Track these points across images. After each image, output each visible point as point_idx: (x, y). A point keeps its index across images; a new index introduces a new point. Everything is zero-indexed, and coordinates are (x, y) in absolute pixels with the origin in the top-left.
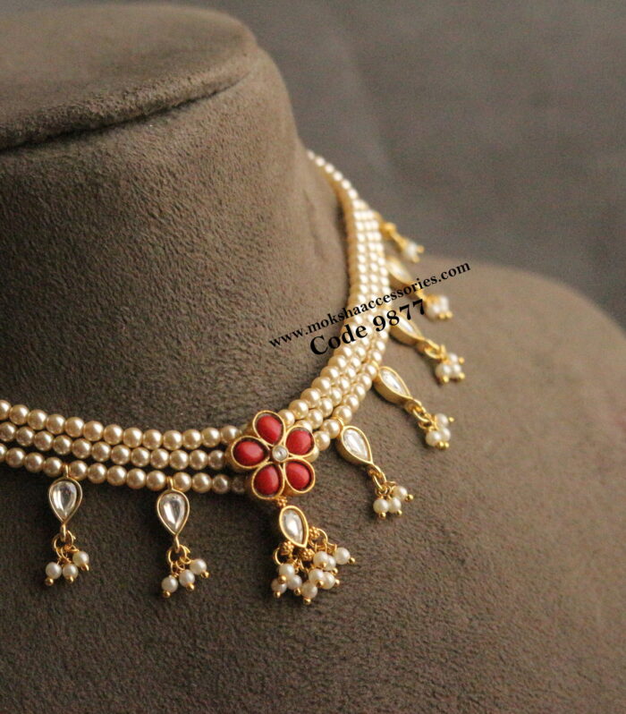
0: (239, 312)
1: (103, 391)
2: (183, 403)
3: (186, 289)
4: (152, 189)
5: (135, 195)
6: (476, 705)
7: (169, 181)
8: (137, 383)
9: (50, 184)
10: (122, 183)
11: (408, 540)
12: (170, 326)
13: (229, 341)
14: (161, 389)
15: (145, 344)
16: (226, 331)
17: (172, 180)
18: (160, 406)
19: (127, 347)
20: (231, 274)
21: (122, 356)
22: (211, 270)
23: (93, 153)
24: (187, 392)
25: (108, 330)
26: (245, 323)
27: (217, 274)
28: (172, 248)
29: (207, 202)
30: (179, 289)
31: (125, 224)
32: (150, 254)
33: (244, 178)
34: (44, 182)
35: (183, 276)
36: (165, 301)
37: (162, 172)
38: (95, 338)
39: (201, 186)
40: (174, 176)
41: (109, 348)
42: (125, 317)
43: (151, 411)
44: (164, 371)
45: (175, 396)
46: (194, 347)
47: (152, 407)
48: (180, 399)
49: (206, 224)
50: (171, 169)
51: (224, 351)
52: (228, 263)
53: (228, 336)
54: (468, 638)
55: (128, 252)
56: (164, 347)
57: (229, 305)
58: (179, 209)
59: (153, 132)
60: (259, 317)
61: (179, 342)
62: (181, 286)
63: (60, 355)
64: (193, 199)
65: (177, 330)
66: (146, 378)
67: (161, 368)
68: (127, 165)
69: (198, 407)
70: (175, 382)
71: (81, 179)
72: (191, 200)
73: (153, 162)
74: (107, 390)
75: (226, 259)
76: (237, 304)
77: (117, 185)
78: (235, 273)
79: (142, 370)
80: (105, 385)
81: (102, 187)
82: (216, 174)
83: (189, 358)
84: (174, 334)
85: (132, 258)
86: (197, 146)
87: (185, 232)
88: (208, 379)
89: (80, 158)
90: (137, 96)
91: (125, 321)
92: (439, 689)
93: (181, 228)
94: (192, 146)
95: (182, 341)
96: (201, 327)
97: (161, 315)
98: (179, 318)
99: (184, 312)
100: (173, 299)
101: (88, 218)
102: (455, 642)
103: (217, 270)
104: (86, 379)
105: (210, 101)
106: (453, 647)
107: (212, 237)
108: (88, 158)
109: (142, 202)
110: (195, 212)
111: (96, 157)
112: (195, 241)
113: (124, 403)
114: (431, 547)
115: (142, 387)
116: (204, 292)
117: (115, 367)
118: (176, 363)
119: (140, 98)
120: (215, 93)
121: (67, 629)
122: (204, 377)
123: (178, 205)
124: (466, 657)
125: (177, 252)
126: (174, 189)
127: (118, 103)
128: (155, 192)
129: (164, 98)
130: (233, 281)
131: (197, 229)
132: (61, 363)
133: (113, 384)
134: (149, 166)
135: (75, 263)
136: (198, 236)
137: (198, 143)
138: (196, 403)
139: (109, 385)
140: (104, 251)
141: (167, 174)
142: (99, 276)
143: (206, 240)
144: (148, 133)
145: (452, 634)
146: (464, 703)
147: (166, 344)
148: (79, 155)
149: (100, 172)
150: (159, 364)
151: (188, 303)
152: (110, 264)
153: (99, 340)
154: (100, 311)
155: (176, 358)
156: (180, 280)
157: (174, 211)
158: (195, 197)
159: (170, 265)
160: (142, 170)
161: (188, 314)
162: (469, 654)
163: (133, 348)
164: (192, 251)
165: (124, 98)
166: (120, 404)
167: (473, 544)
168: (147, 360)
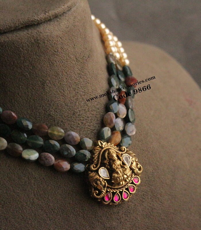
0: (81, 80)
1: (41, 107)
2: (66, 110)
3: (66, 74)
4: (55, 43)
5: (50, 45)
6: (156, 197)
7: (60, 40)
8: (52, 105)
9: (23, 43)
10: (46, 42)
11: (133, 147)
12: (61, 86)
13: (79, 89)
14: (59, 106)
15: (54, 92)
16: (78, 86)
17: (61, 40)
18: (59, 111)
19: (49, 93)
20: (78, 68)
21: (47, 96)
22: (73, 67)
23: (36, 33)
24: (67, 107)
25: (42, 88)
26: (83, 83)
27: (74, 68)
28: (61, 61)
29: (71, 46)
30: (63, 74)
31: (47, 55)
32: (55, 64)
33: (81, 36)
34: (21, 43)
35: (64, 69)
36: (59, 78)
37: (58, 37)
38: (38, 91)
39: (69, 40)
40: (61, 38)
41: (43, 94)
42: (48, 84)
43: (57, 113)
44: (60, 100)
45: (64, 108)
46: (68, 92)
47: (57, 112)
48: (65, 109)
49: (71, 53)
50: (60, 36)
51: (78, 93)
52: (77, 64)
53: (78, 88)
54: (152, 176)
55: (48, 63)
56: (60, 93)
57: (78, 78)
58: (63, 49)
59: (54, 24)
60: (87, 81)
61: (64, 91)
62: (64, 73)
63: (27, 97)
64: (67, 45)
65: (63, 87)
66: (54, 103)
67: (59, 99)
68: (47, 36)
69: (70, 111)
70: (63, 104)
71: (33, 41)
72: (66, 46)
73: (55, 34)
74: (42, 107)
75: (77, 63)
76: (81, 77)
77: (44, 43)
78: (80, 67)
79: (53, 101)
80: (42, 106)
81: (40, 43)
82: (73, 36)
83: (67, 96)
84: (62, 88)
85: (49, 65)
86: (67, 28)
87: (65, 56)
88: (73, 102)
89: (32, 35)
90: (49, 13)
91: (47, 86)
92: (145, 194)
93: (63, 55)
94: (66, 28)
95: (65, 91)
96: (70, 86)
97: (58, 83)
98: (64, 83)
99: (65, 81)
100: (62, 77)
101: (36, 54)
102: (149, 178)
103: (74, 67)
104: (36, 104)
105: (70, 12)
106: (148, 180)
107: (73, 57)
108: (35, 34)
109: (52, 48)
110: (67, 49)
111: (37, 34)
112: (68, 59)
113: (48, 111)
114: (140, 149)
115: (53, 106)
116: (71, 74)
117: (45, 100)
118: (63, 97)
119: (50, 14)
120: (70, 9)
121: (34, 184)
122: (72, 101)
123: (62, 47)
124: (152, 182)
125: (63, 62)
126: (61, 42)
127: (43, 16)
128: (56, 44)
129: (57, 13)
130: (79, 70)
131: (68, 55)
132: (28, 99)
133: (44, 105)
134: (54, 36)
135: (31, 68)
136: (69, 57)
137: (68, 27)
138: (70, 110)
139: (43, 106)
140: (41, 64)
141: (59, 38)
142: (39, 72)
143: (71, 58)
144: (53, 25)
145: (148, 176)
146: (152, 197)
147: (60, 92)
148: (32, 33)
149: (39, 39)
150: (58, 98)
151: (66, 78)
152: (42, 68)
153: (39, 91)
154: (40, 83)
155: (63, 96)
156: (63, 71)
157: (61, 50)
158: (68, 45)
159: (61, 67)
160: (52, 37)
161: (66, 82)
162: (153, 181)
163: (50, 93)
164: (67, 62)
165: (45, 14)
166: (47, 112)
167: (151, 146)
168: (54, 97)
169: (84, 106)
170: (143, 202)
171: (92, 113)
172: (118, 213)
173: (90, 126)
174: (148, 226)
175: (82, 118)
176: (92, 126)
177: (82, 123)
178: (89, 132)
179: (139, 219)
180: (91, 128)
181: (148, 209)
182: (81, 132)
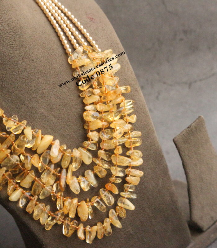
169: (3, 29)
170: (54, 88)
171: (10, 33)
172: (36, 97)
173: (9, 42)
174: (59, 104)
175: (2, 38)
176: (10, 42)
177: (3, 41)
178: (9, 46)
179: (52, 100)
180: (10, 44)
181: (58, 93)
182: (3, 47)
